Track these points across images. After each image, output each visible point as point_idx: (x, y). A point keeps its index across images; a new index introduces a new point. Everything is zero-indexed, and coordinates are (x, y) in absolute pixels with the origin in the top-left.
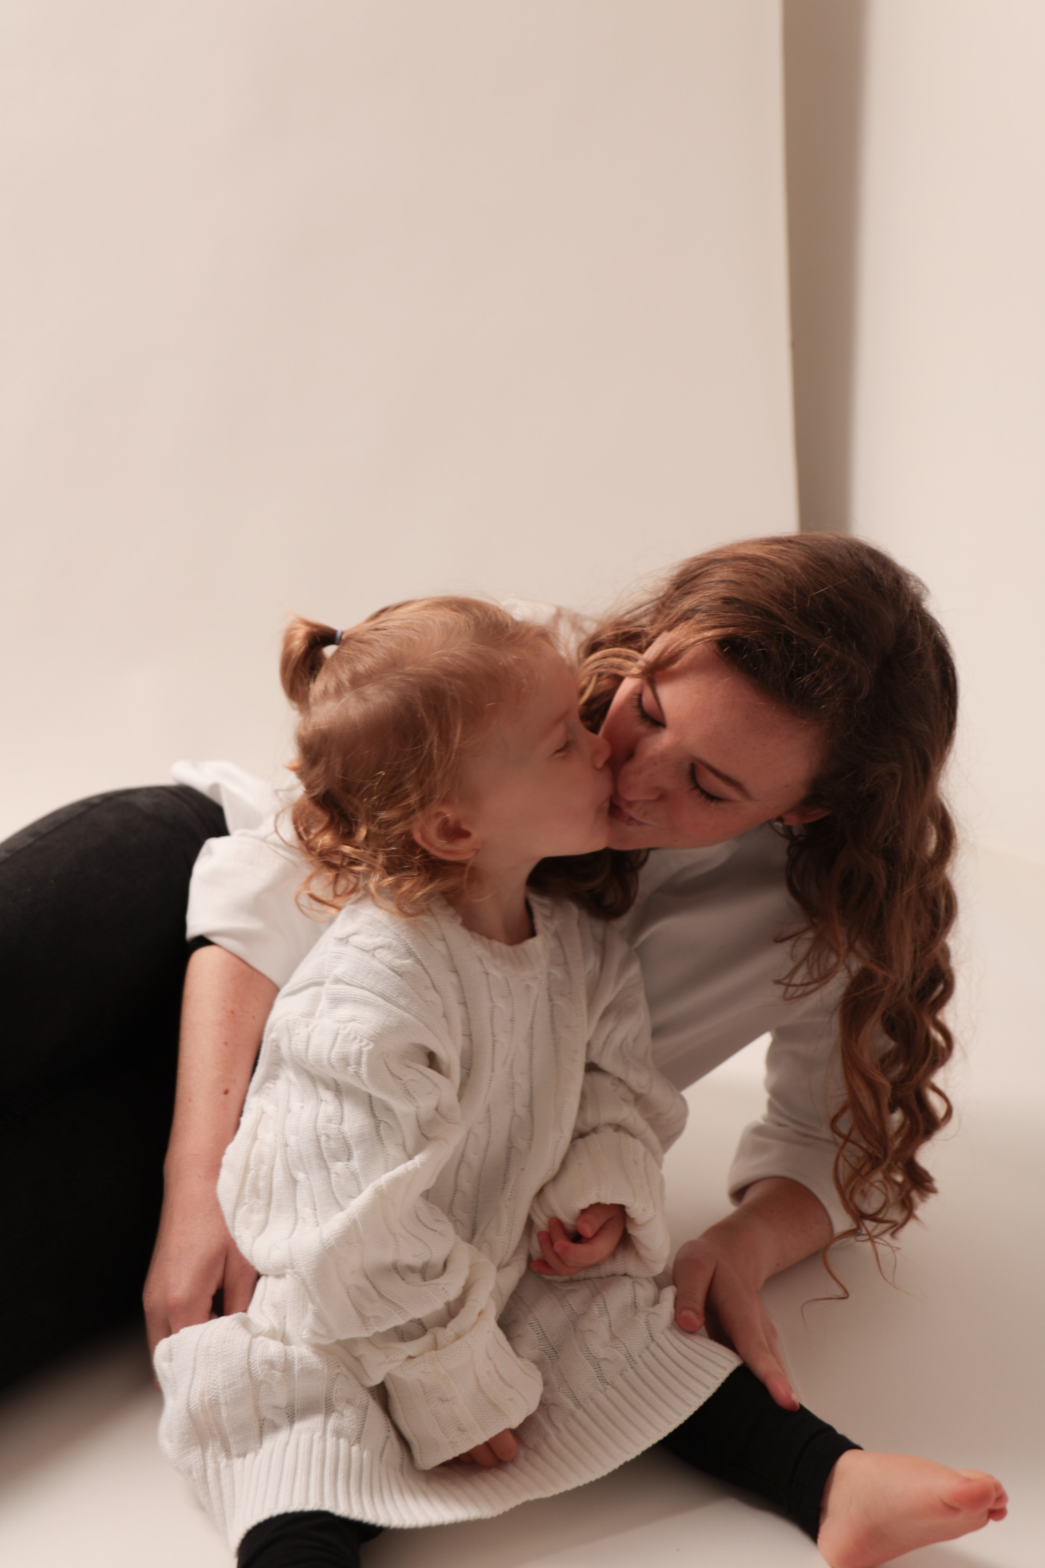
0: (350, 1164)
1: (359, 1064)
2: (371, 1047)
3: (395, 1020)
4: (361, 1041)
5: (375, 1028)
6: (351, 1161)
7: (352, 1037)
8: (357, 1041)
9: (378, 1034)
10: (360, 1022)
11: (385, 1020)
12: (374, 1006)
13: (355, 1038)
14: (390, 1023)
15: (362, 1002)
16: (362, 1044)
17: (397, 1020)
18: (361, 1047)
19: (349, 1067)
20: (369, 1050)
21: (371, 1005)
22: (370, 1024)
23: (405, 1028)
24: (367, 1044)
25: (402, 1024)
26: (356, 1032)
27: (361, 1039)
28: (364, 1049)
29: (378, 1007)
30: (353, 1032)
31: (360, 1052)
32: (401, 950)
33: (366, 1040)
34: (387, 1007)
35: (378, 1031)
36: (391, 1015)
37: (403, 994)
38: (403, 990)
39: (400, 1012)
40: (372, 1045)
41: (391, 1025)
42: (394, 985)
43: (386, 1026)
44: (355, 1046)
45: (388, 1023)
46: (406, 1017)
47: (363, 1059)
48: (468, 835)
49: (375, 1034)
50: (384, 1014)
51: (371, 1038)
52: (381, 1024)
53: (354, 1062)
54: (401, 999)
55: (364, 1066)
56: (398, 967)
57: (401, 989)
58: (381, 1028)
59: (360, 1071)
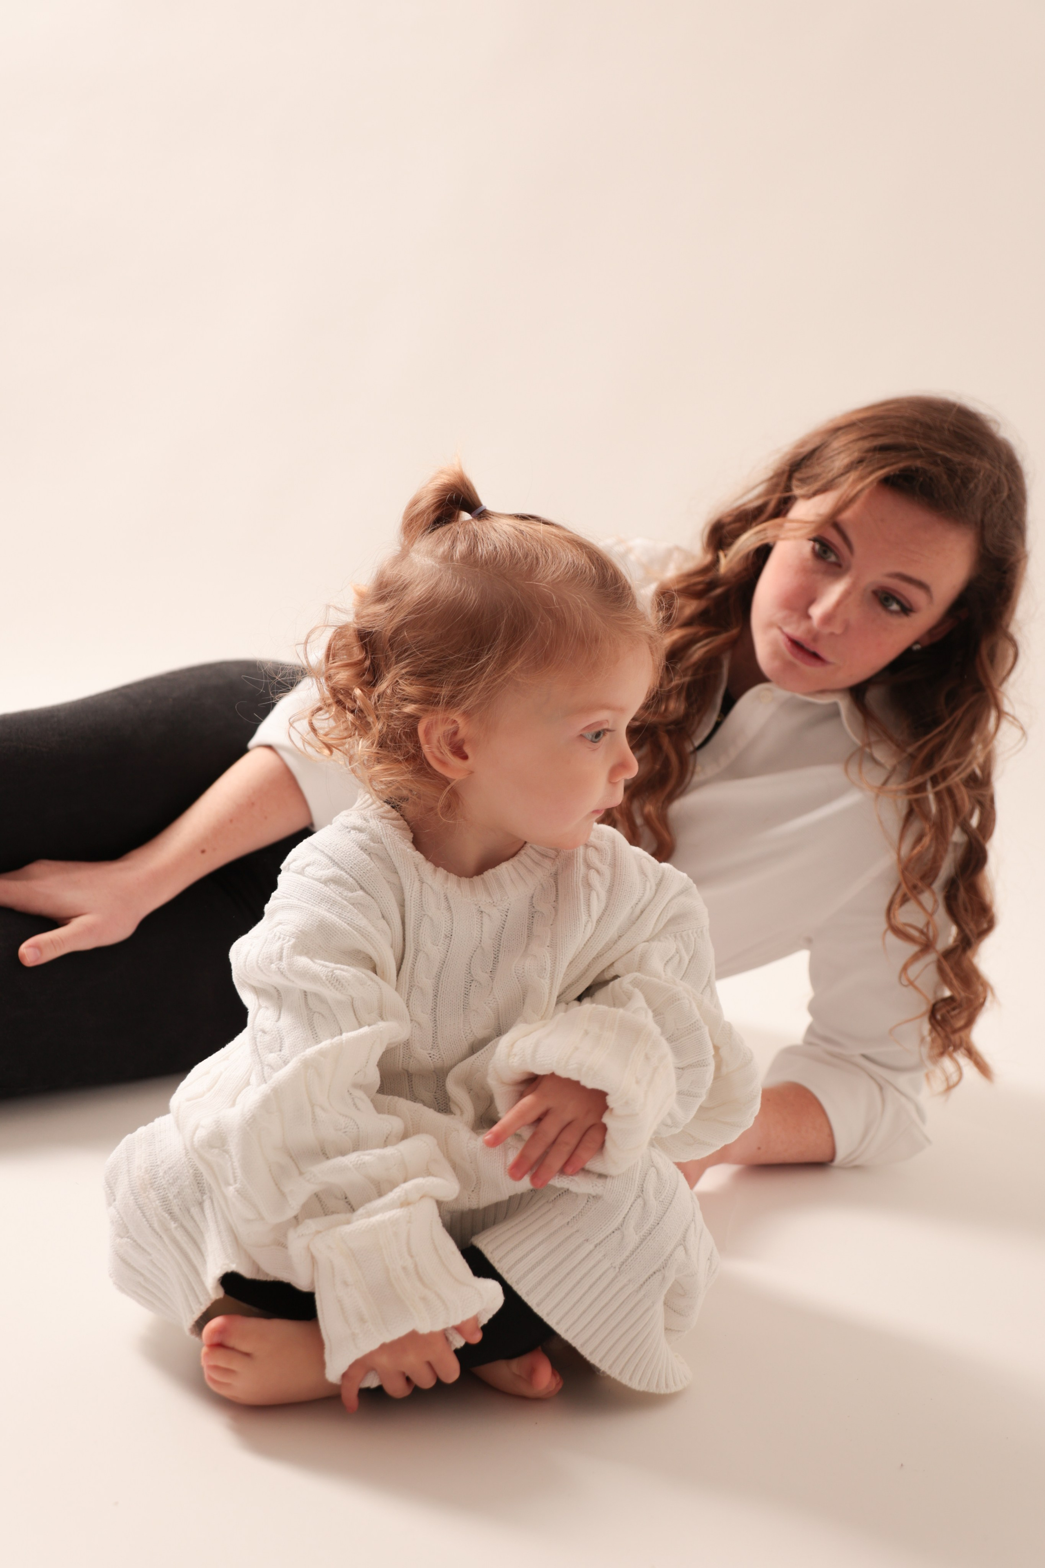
0: (282, 1053)
1: (281, 959)
2: (291, 943)
3: (316, 919)
4: (284, 940)
5: (297, 927)
6: (283, 1051)
8: (281, 940)
9: (300, 931)
10: (284, 924)
11: (307, 919)
12: (299, 908)
13: (279, 938)
14: (312, 922)
15: (289, 906)
16: (284, 942)
18: (283, 944)
19: (272, 965)
21: (296, 907)
22: (293, 924)
23: (326, 927)
24: (289, 941)
25: (323, 923)
26: (280, 933)
27: (284, 938)
28: (285, 945)
29: (302, 910)
30: (278, 934)
31: (282, 949)
32: (325, 862)
33: (288, 938)
34: (311, 909)
35: (300, 929)
36: (313, 915)
37: (325, 899)
38: (325, 896)
39: (322, 913)
40: (293, 941)
41: (313, 923)
42: (316, 893)
43: (308, 924)
44: (279, 944)
45: (310, 922)
46: (327, 916)
47: (284, 954)
48: (465, 757)
49: (297, 931)
50: (307, 915)
51: (292, 935)
52: (303, 923)
53: (277, 958)
54: (323, 904)
55: (284, 959)
56: (321, 876)
57: (323, 895)
58: (303, 926)
59: (281, 965)
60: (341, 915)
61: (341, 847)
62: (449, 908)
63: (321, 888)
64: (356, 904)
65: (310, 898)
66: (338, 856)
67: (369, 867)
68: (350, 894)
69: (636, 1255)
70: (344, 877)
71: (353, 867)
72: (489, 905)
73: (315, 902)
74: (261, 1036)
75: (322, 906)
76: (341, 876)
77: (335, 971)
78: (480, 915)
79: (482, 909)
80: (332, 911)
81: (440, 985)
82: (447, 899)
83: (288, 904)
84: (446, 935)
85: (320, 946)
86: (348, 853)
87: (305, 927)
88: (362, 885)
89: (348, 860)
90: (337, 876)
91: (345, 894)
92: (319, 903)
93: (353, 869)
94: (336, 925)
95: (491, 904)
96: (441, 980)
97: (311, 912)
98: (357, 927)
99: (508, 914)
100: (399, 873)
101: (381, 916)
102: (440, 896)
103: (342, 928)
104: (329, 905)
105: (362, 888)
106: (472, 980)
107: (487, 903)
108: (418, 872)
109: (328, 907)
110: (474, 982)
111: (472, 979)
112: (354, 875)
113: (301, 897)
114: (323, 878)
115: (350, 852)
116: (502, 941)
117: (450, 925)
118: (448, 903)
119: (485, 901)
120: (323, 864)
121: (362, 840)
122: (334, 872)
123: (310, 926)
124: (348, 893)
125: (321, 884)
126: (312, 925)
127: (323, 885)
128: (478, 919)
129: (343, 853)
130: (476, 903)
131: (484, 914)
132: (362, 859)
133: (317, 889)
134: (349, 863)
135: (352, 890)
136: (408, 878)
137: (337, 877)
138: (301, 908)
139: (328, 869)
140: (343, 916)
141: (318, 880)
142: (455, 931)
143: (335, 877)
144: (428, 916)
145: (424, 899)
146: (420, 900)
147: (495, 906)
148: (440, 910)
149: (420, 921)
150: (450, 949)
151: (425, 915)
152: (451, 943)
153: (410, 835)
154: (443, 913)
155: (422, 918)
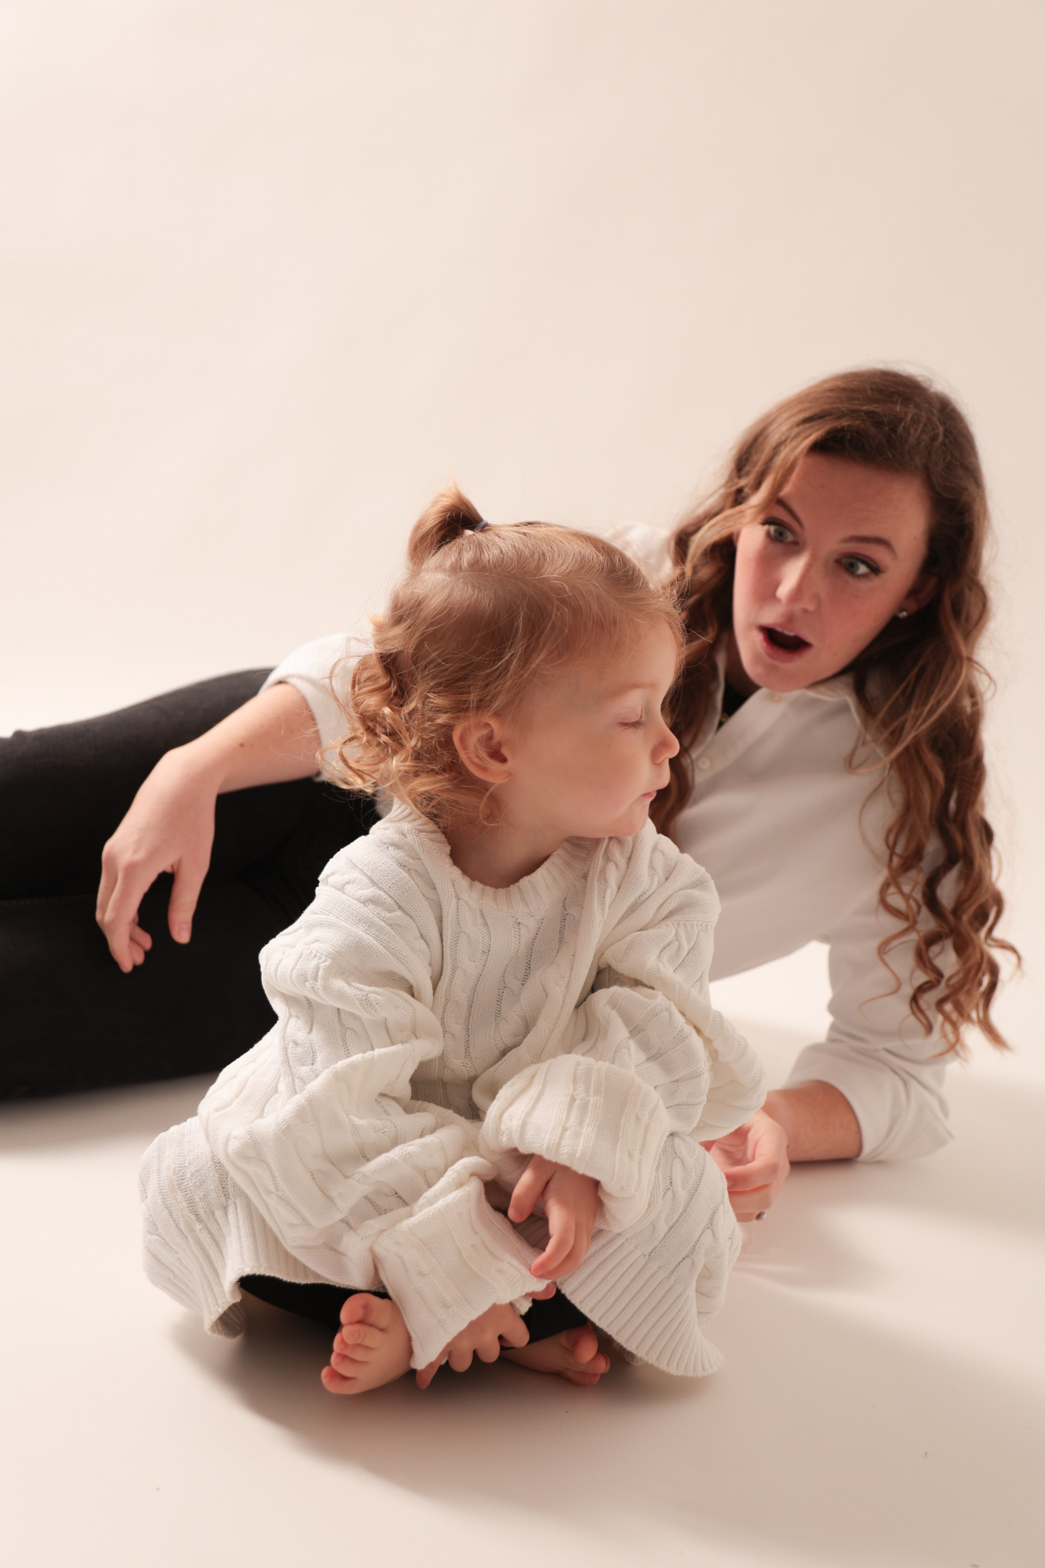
1: (315, 978)
2: (327, 963)
3: (354, 940)
5: (334, 946)
7: (313, 955)
9: (337, 952)
10: (322, 942)
11: (345, 940)
12: (337, 926)
13: (316, 956)
15: (327, 924)
16: (320, 961)
18: (319, 963)
19: (307, 983)
20: (325, 966)
21: (335, 926)
22: (330, 943)
23: (363, 948)
24: (325, 961)
25: (360, 945)
26: (317, 951)
27: (320, 956)
28: (322, 965)
29: (340, 929)
30: (314, 951)
31: (318, 968)
32: (365, 882)
33: (324, 957)
34: (348, 929)
35: (337, 949)
36: (351, 936)
37: (363, 919)
38: (363, 917)
39: (360, 934)
40: (329, 962)
41: (350, 944)
42: (355, 912)
43: (344, 945)
44: (314, 962)
45: (347, 942)
46: (365, 938)
47: (319, 974)
48: (504, 760)
49: (333, 952)
50: (344, 934)
51: (329, 955)
52: (340, 943)
53: (312, 977)
54: (361, 924)
55: (319, 980)
56: (360, 896)
57: (361, 915)
58: (340, 947)
59: (315, 985)
60: (378, 938)
61: (379, 866)
62: (486, 924)
63: (360, 908)
64: (394, 924)
65: (349, 917)
66: (376, 876)
67: (407, 886)
68: (388, 915)
69: (664, 1242)
70: (382, 897)
71: (391, 887)
72: (526, 915)
73: (353, 922)
74: (293, 1047)
75: (360, 926)
76: (380, 897)
77: (369, 995)
78: (517, 926)
79: (518, 920)
80: (369, 932)
81: (476, 996)
82: (482, 914)
83: (326, 921)
84: (484, 951)
85: (356, 967)
86: (386, 873)
87: (342, 948)
88: (401, 904)
89: (386, 879)
90: (375, 896)
91: (382, 915)
92: (357, 923)
93: (391, 888)
94: (373, 948)
95: (529, 914)
96: (477, 992)
97: (349, 932)
98: (392, 950)
99: (543, 921)
100: (438, 888)
101: (419, 935)
102: (476, 911)
103: (378, 951)
104: (367, 926)
105: (400, 908)
106: (505, 987)
107: (524, 914)
108: (455, 889)
109: (366, 928)
110: (506, 988)
111: (505, 985)
112: (392, 895)
113: (339, 915)
114: (362, 898)
115: (388, 871)
116: (534, 949)
117: (488, 941)
118: (484, 919)
119: (522, 912)
120: (363, 883)
121: (401, 856)
122: (372, 892)
123: (347, 946)
124: (385, 913)
125: (360, 904)
126: (349, 946)
127: (362, 905)
128: (516, 931)
129: (382, 873)
130: (513, 915)
131: (521, 926)
132: (400, 878)
133: (356, 909)
134: (387, 883)
135: (390, 911)
136: (445, 895)
137: (376, 897)
138: (339, 927)
139: (368, 888)
140: (380, 939)
141: (358, 900)
142: (493, 946)
143: (374, 897)
144: (465, 933)
145: (460, 916)
146: (457, 917)
147: (532, 916)
148: (476, 926)
149: (457, 938)
150: (487, 963)
151: (461, 932)
152: (489, 958)
153: (448, 849)
154: (479, 929)
155: (458, 935)
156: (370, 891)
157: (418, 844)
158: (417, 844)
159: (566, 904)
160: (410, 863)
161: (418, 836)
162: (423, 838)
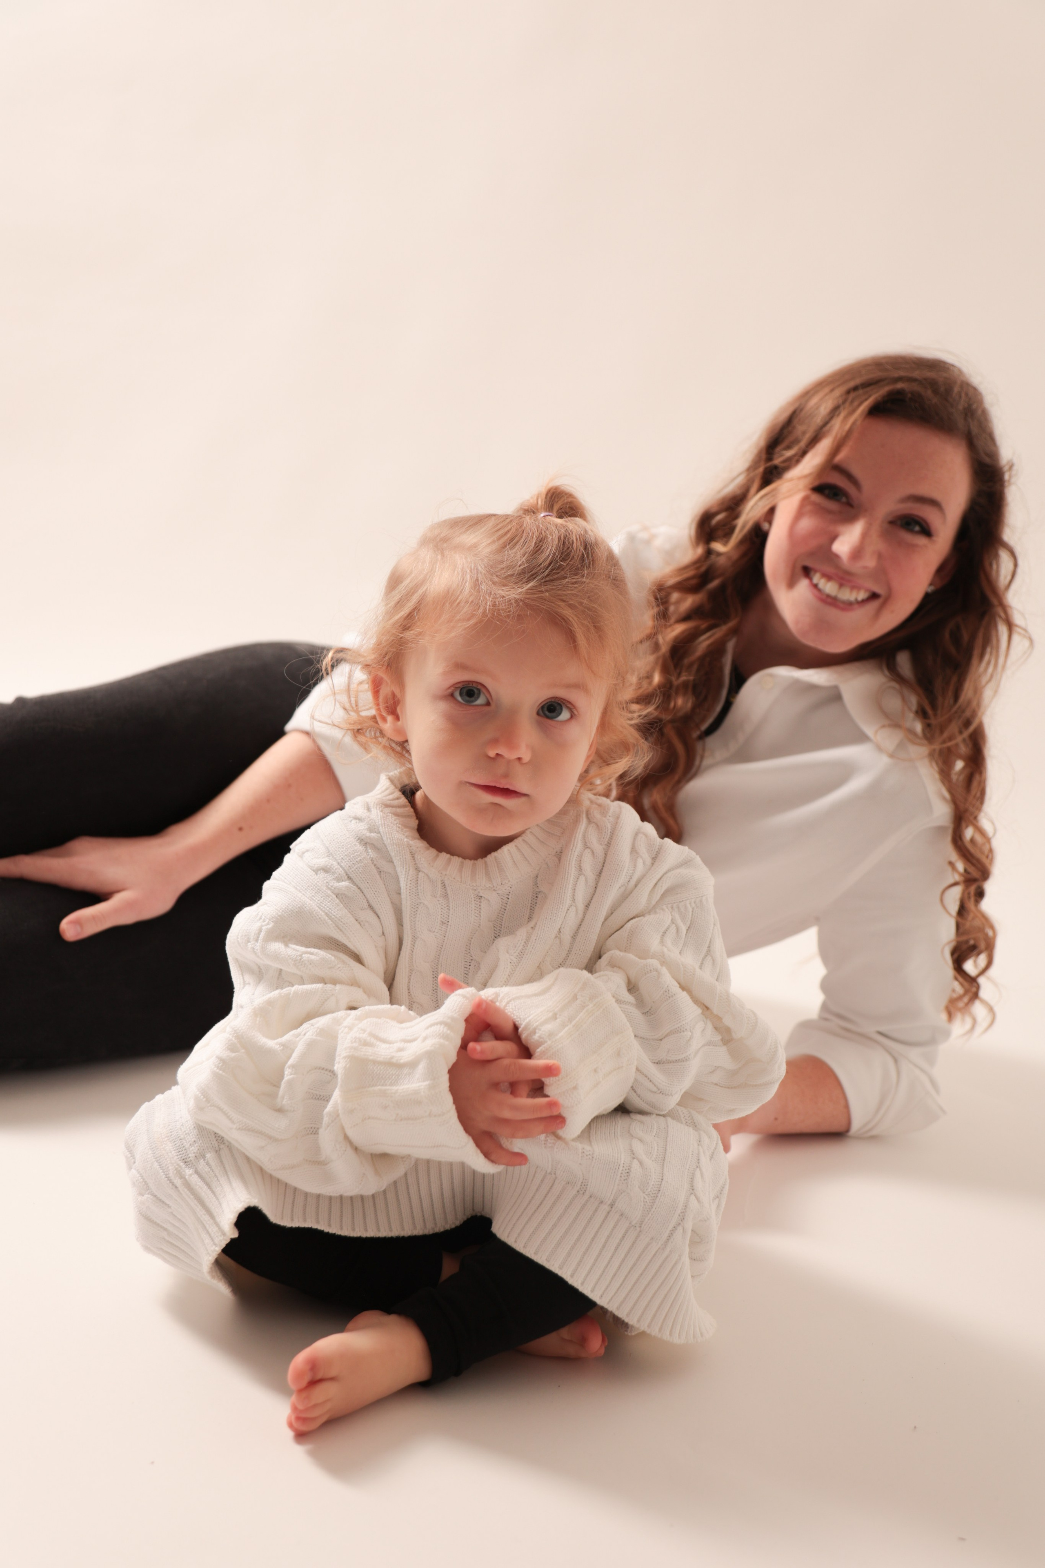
2: (270, 926)
3: (297, 905)
4: (264, 921)
5: (278, 910)
7: (258, 918)
8: (261, 920)
9: (280, 916)
13: (261, 918)
14: (292, 907)
16: (264, 924)
17: (299, 906)
18: (262, 926)
19: (249, 943)
20: (267, 929)
21: (283, 891)
22: (275, 907)
24: (268, 924)
25: (303, 910)
27: (264, 919)
28: (264, 928)
29: (287, 894)
30: (260, 914)
31: (260, 931)
32: (319, 852)
33: (267, 920)
34: (294, 894)
35: (280, 914)
36: (295, 901)
37: (311, 886)
38: (312, 884)
39: (304, 900)
40: (271, 925)
41: (293, 909)
42: (306, 879)
43: (288, 909)
44: (258, 924)
45: (291, 907)
46: (307, 904)
47: (261, 936)
49: (277, 916)
50: (290, 899)
51: (272, 919)
52: (284, 908)
53: (254, 938)
54: (309, 891)
55: (259, 941)
56: (314, 865)
57: (311, 882)
58: (283, 911)
59: (256, 945)
60: (321, 904)
61: (337, 838)
62: (446, 896)
63: (311, 876)
64: (341, 894)
65: (299, 884)
66: (332, 847)
67: (359, 859)
68: (337, 884)
70: (334, 867)
71: (344, 858)
72: (489, 890)
73: (302, 888)
75: (308, 892)
76: (332, 866)
78: (479, 900)
79: (481, 894)
80: (315, 899)
81: (439, 967)
82: (444, 885)
83: (278, 886)
84: (442, 922)
86: (341, 845)
87: (285, 913)
88: (351, 876)
89: (341, 851)
90: (328, 865)
91: (331, 884)
92: (306, 889)
93: (344, 860)
94: (313, 914)
95: (492, 888)
96: (440, 962)
97: (294, 897)
98: (333, 917)
99: (510, 897)
100: (395, 862)
101: (366, 905)
102: (436, 883)
103: (318, 917)
104: (314, 892)
105: (349, 878)
106: (471, 960)
107: (487, 888)
108: (415, 861)
109: (313, 894)
110: (473, 961)
111: (471, 958)
112: (344, 866)
113: (292, 881)
115: (344, 843)
116: (503, 922)
117: (447, 912)
118: (445, 890)
119: (485, 886)
121: (360, 830)
122: (326, 862)
123: (290, 911)
124: (334, 883)
125: (312, 872)
126: (292, 911)
127: (314, 873)
128: (477, 904)
129: (338, 844)
130: (475, 888)
131: (482, 900)
132: (353, 851)
133: (307, 876)
134: (340, 855)
135: (340, 880)
136: (403, 867)
137: (328, 867)
138: (287, 893)
139: (322, 857)
140: (323, 905)
141: (311, 867)
142: (452, 917)
143: (326, 867)
144: (424, 904)
145: (419, 888)
146: (416, 889)
147: (494, 890)
148: (436, 897)
149: (416, 909)
150: (447, 934)
151: (420, 903)
152: (448, 929)
153: (414, 823)
154: (438, 901)
155: (418, 906)
156: (322, 861)
157: (381, 817)
158: (379, 818)
159: (538, 882)
160: (367, 837)
161: (382, 811)
162: (387, 813)
